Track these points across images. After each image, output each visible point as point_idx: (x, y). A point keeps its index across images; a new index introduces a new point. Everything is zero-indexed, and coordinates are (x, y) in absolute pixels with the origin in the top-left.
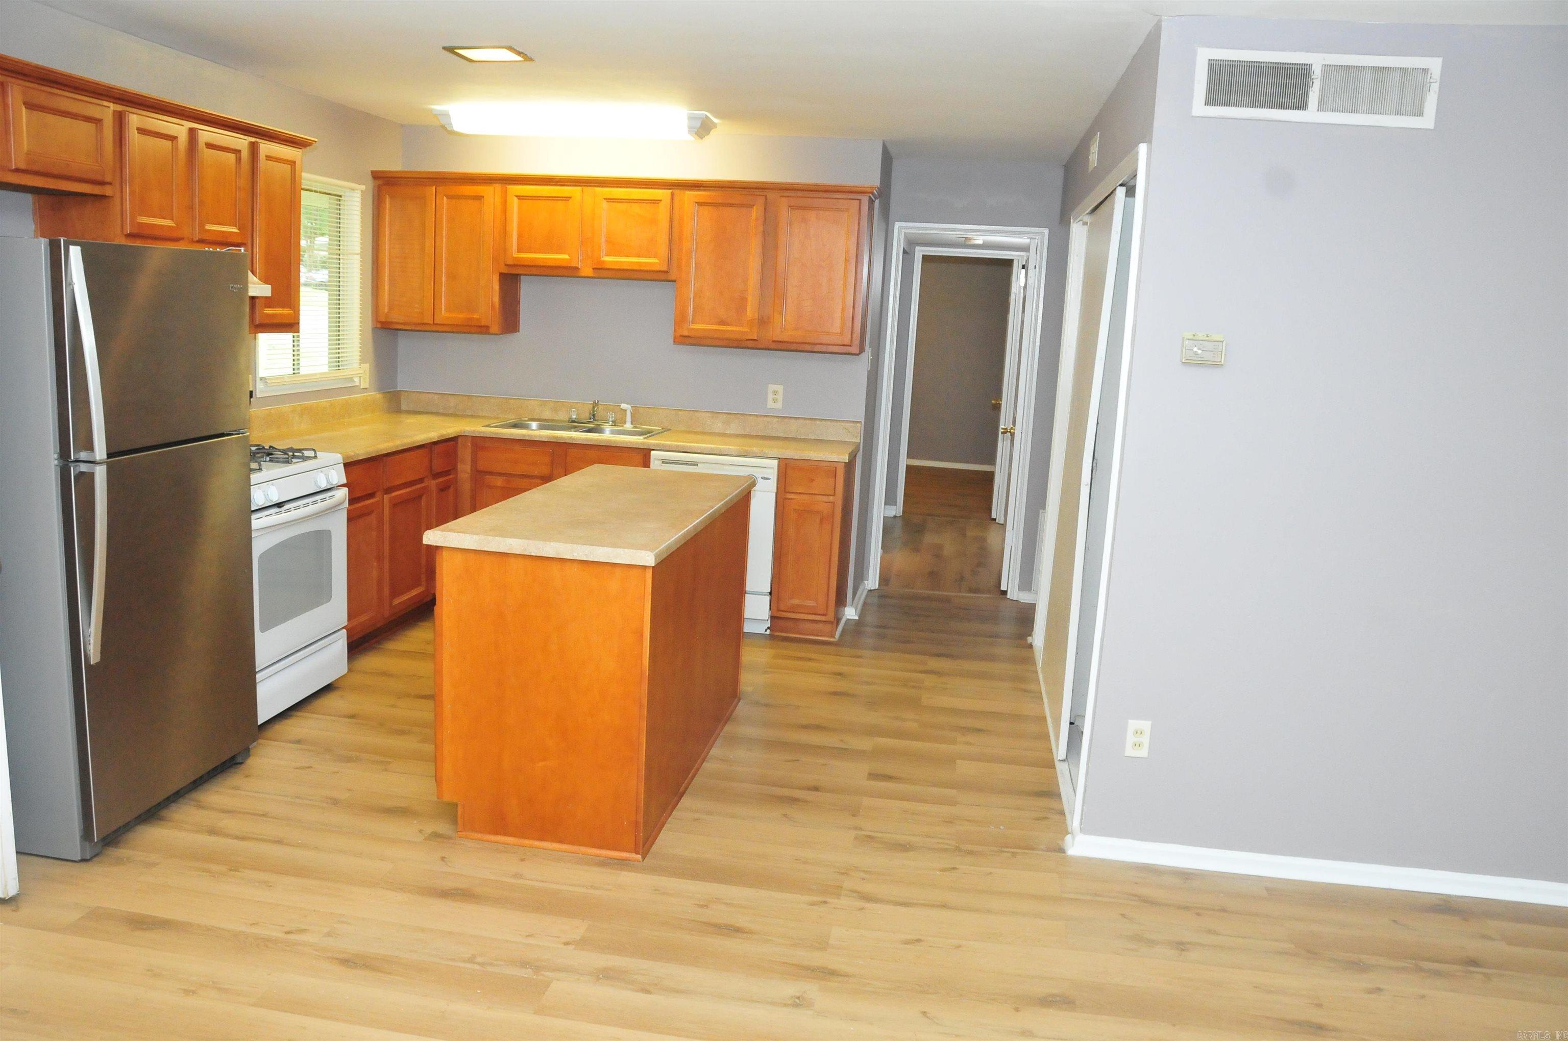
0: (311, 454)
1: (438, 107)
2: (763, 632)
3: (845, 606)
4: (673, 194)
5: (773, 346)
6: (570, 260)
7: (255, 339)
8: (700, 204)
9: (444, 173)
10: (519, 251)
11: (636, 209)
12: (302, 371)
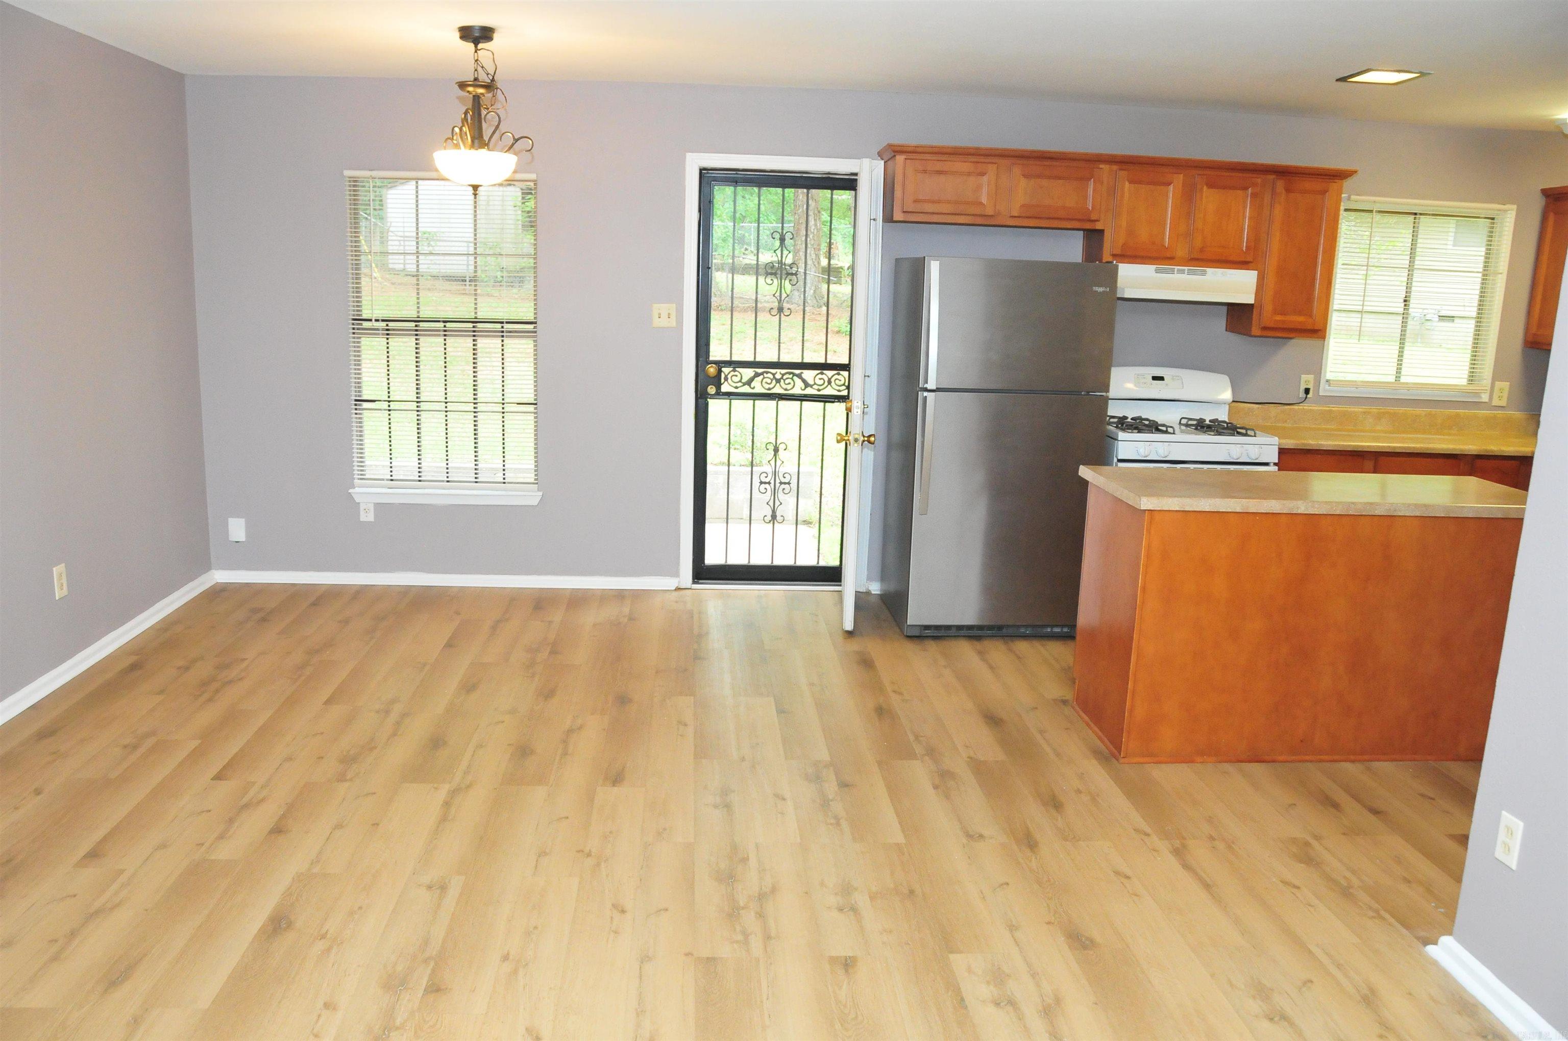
0: (1251, 433)
12: (1403, 380)
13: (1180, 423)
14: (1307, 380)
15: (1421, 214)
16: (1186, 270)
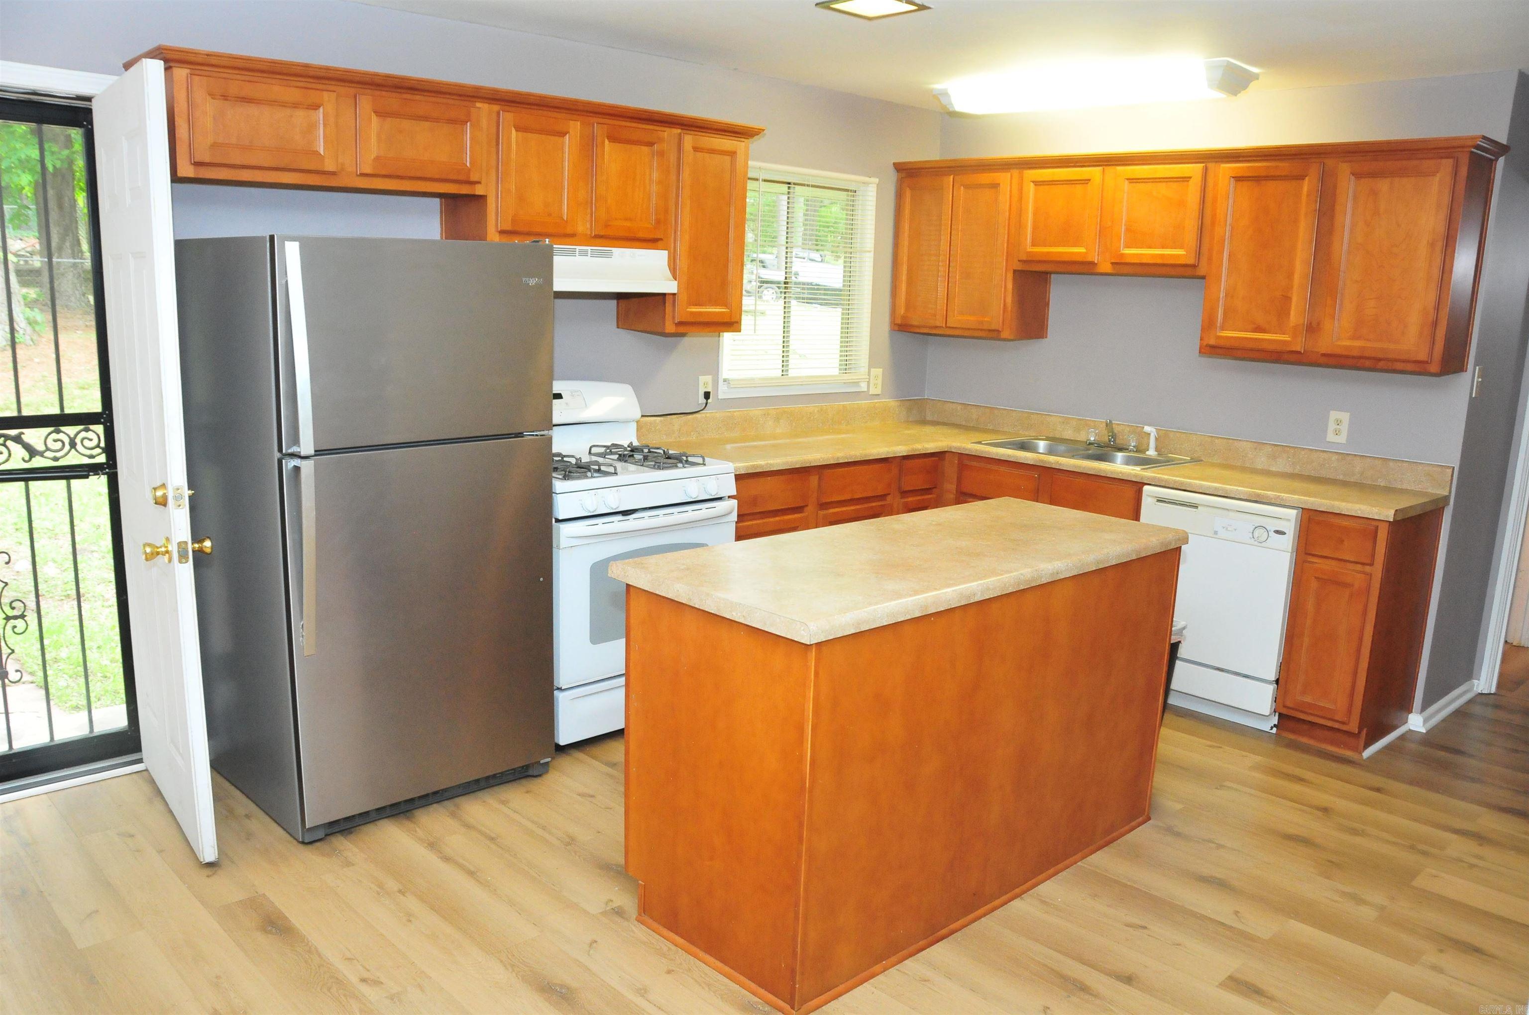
0: (700, 460)
1: (938, 86)
2: (1267, 729)
3: (1410, 711)
4: (1206, 170)
5: (1323, 360)
6: (1086, 253)
7: (719, 337)
8: (1238, 179)
9: (962, 160)
10: (1033, 245)
11: (1163, 190)
12: (792, 373)
13: (590, 453)
14: (705, 383)
15: (795, 184)
16: (589, 251)
